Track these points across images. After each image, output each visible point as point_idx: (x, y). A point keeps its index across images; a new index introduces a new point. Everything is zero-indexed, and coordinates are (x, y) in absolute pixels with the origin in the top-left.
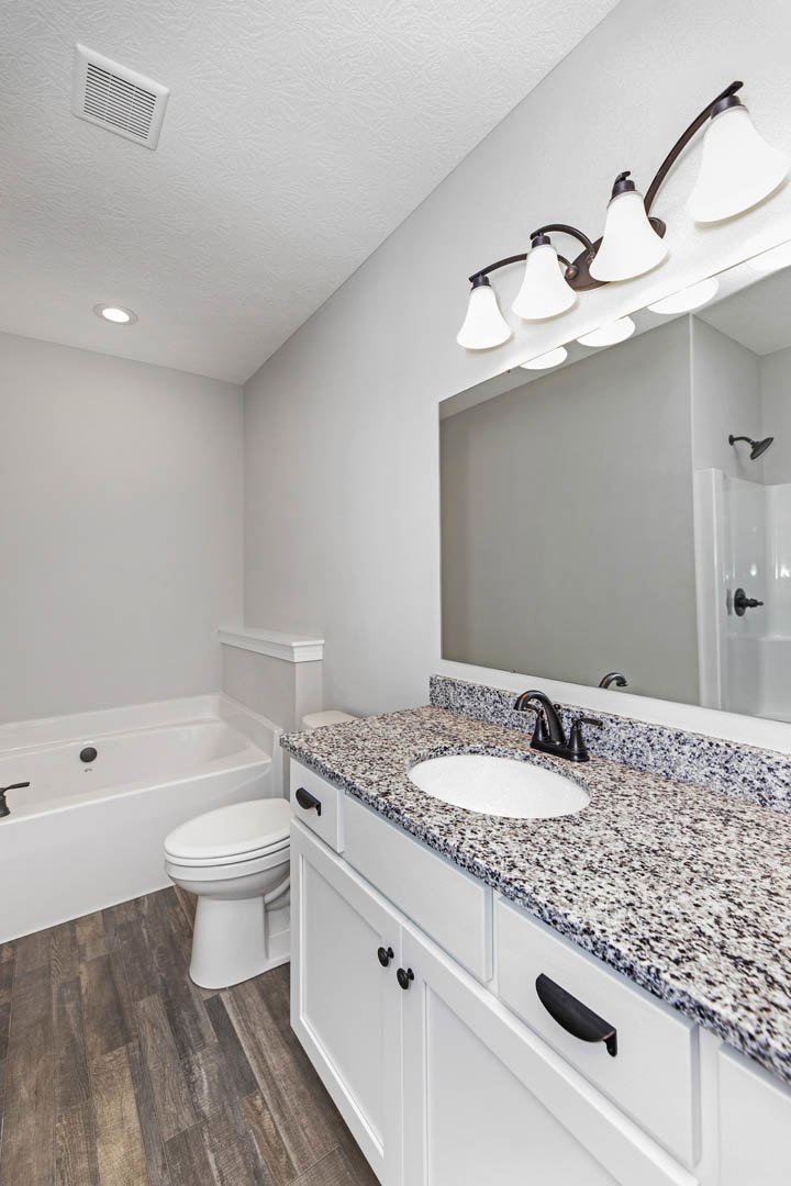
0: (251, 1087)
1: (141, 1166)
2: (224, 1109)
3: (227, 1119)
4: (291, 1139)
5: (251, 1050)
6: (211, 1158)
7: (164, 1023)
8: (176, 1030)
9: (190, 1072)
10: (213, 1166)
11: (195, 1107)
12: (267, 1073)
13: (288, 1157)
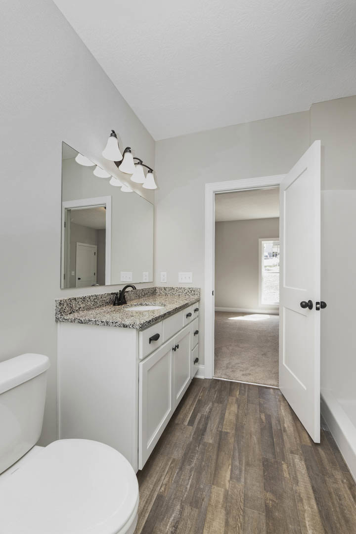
0: (160, 497)
1: (210, 509)
2: (174, 499)
3: (175, 494)
4: (166, 468)
6: (188, 487)
10: (190, 483)
11: (181, 513)
13: (171, 464)
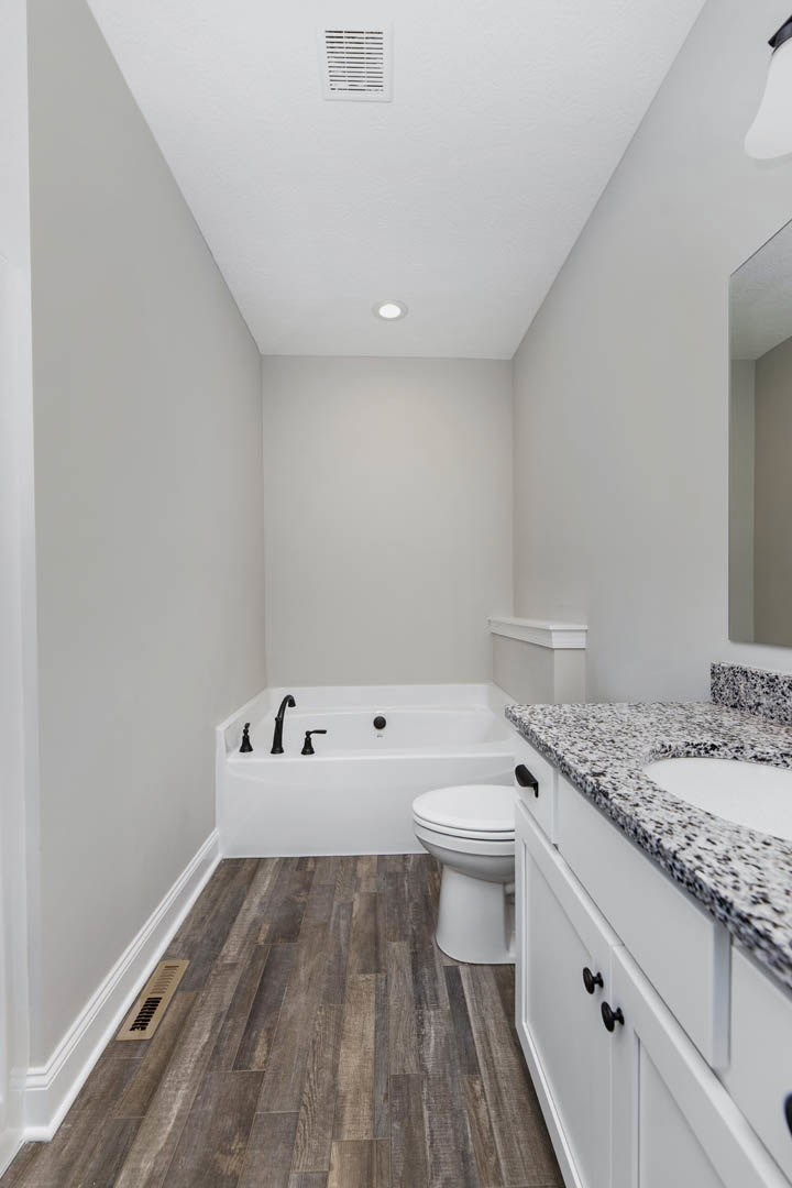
0: (473, 1069)
1: (370, 1084)
2: (444, 1077)
3: (446, 1085)
4: (504, 1145)
5: (479, 1032)
6: (426, 1114)
7: (408, 969)
8: (416, 981)
9: (421, 1024)
10: (427, 1123)
11: (420, 1058)
12: (490, 1064)
13: (498, 1160)
